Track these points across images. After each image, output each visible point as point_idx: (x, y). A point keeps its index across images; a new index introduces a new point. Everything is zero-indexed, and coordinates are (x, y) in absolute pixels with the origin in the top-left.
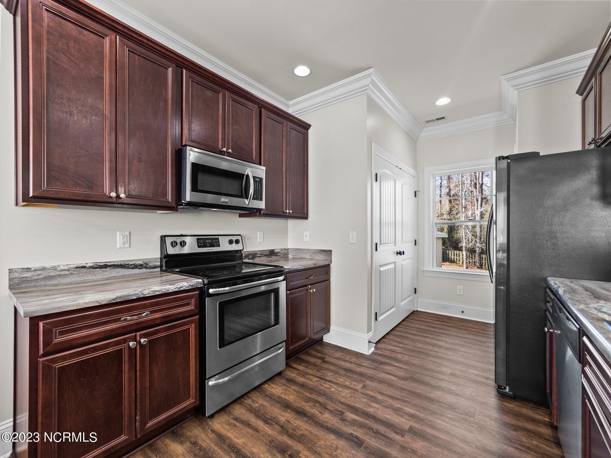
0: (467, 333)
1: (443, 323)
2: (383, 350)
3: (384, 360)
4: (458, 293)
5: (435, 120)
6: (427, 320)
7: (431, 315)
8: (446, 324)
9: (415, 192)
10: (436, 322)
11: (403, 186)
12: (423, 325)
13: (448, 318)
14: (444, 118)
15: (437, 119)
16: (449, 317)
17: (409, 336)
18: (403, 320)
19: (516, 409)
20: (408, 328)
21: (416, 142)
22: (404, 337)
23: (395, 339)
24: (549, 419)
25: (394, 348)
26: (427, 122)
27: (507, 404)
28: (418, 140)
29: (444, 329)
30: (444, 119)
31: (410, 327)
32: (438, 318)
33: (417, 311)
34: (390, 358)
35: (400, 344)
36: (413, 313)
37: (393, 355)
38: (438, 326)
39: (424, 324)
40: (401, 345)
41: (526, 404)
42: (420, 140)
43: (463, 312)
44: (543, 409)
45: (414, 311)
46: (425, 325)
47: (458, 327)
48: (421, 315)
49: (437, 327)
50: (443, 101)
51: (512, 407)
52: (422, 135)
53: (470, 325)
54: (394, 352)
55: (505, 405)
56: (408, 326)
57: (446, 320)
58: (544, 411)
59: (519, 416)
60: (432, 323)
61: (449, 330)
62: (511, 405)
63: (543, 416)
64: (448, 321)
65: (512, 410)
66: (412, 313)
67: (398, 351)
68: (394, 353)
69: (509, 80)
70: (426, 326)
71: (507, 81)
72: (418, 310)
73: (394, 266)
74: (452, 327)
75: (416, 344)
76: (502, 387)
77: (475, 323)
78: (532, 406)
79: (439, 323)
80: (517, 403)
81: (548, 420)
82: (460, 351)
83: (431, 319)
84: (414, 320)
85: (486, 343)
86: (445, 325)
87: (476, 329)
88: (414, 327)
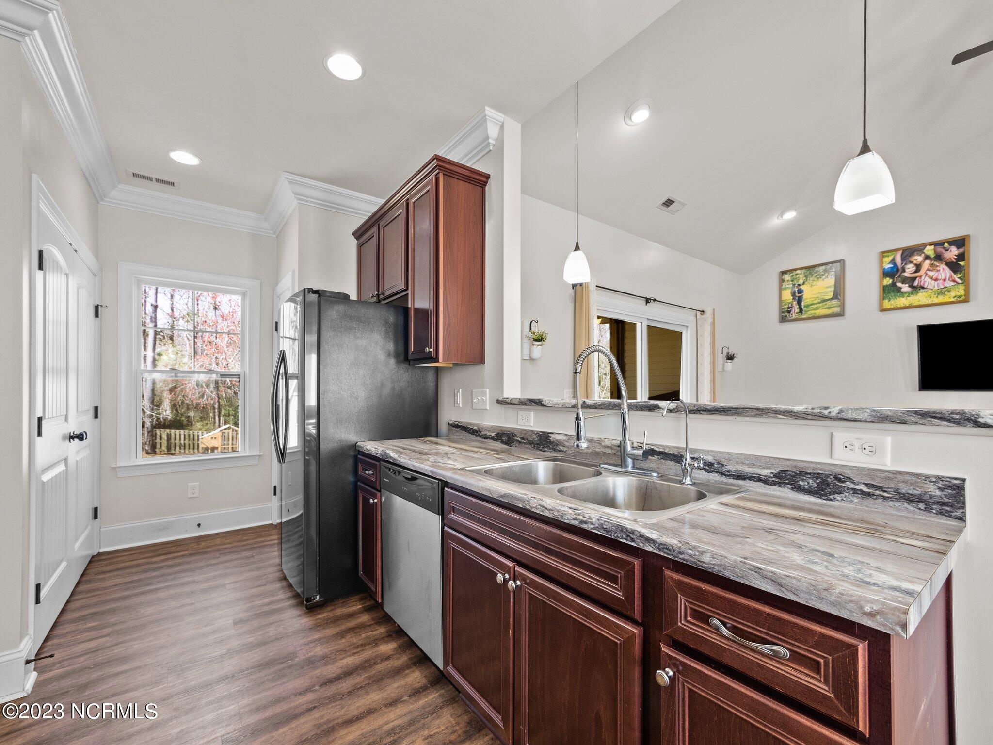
0: (220, 554)
1: (172, 555)
2: (67, 663)
3: (83, 679)
4: (190, 495)
5: (154, 180)
6: (134, 563)
7: (138, 551)
8: (176, 555)
9: (97, 308)
10: (157, 559)
11: (79, 290)
12: (132, 574)
13: (173, 545)
14: (172, 184)
15: (158, 181)
16: (177, 542)
17: (114, 605)
18: (79, 583)
19: (331, 614)
20: (99, 592)
21: (98, 203)
22: (103, 613)
23: (80, 627)
24: (361, 604)
25: (92, 644)
26: (134, 175)
27: (320, 616)
28: (102, 200)
29: (180, 564)
30: (172, 187)
31: (105, 588)
32: (153, 551)
33: (99, 554)
34: (98, 665)
35: (103, 630)
36: (95, 560)
37: (100, 658)
38: (165, 564)
39: (133, 570)
40: (106, 630)
41: (336, 604)
42: (106, 201)
43: (199, 525)
44: (352, 598)
45: (93, 557)
46: (136, 573)
47: (200, 551)
48: (114, 558)
49: (165, 566)
50: (184, 158)
51: (327, 616)
52: (114, 194)
53: (218, 541)
54: (97, 650)
55: (319, 619)
56: (98, 589)
57: (173, 548)
58: (354, 600)
59: (338, 620)
60: (148, 563)
61: (189, 563)
62: (323, 615)
63: (355, 605)
64: (178, 549)
65: (328, 620)
66: (90, 562)
67: (108, 644)
68: (99, 652)
69: (292, 182)
70: (138, 572)
71: (288, 182)
72: (102, 550)
73: (64, 468)
74: (191, 555)
75: (142, 612)
76: (311, 598)
77: (224, 535)
78: (342, 601)
79: (162, 558)
80: (329, 609)
81: (360, 606)
82: (227, 584)
83: (141, 556)
84: (104, 572)
85: (255, 557)
86: (177, 557)
87: (230, 543)
88: (116, 585)
